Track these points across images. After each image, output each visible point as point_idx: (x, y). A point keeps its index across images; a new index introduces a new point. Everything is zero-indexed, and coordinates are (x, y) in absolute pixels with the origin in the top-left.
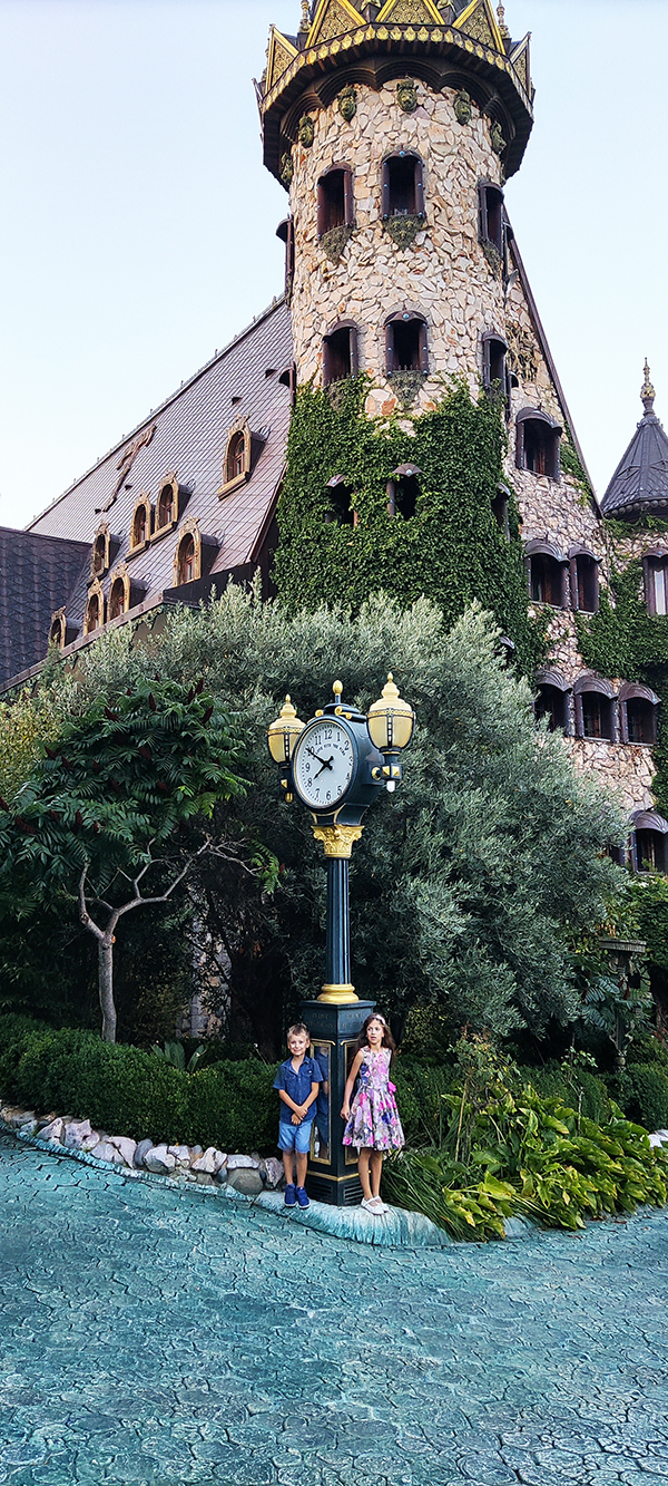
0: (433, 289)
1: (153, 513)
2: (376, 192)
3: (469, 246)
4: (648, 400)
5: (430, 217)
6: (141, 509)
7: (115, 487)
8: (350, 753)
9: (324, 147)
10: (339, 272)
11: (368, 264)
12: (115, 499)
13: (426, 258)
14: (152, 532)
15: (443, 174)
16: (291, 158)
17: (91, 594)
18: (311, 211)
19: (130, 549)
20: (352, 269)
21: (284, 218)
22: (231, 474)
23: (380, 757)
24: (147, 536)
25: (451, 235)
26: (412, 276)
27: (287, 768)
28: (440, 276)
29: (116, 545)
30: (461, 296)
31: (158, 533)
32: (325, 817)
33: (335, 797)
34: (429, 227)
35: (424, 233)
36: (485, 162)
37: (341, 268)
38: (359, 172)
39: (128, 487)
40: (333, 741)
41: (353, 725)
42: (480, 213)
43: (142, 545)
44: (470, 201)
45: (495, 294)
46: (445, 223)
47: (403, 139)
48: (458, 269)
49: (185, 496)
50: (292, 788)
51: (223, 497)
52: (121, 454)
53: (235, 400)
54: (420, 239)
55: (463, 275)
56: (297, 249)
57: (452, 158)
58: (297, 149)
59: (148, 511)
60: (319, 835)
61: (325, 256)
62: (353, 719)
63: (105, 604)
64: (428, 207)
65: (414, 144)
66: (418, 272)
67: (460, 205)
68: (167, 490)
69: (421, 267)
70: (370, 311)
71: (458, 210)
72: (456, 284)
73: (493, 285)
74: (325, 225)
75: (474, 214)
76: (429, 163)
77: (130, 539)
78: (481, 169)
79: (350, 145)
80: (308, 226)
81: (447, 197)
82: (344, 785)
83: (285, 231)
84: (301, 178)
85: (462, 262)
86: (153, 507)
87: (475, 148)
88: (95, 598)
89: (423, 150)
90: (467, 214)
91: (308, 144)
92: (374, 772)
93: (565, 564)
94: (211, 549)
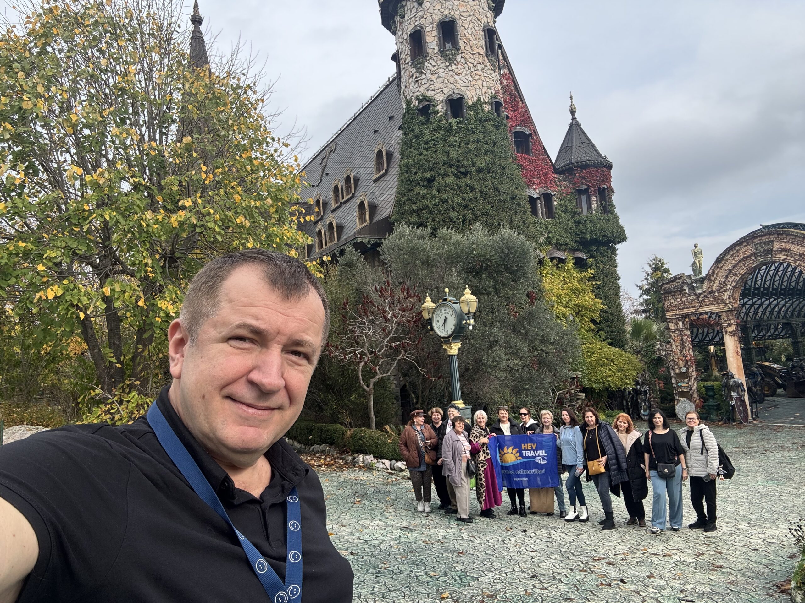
0: (466, 81)
1: (342, 189)
2: (436, 39)
3: (481, 58)
4: (573, 112)
5: (463, 48)
6: (336, 187)
7: (320, 173)
8: (454, 316)
9: (411, 18)
10: (422, 78)
11: (436, 73)
12: (321, 180)
13: (462, 67)
14: (343, 198)
15: (466, 26)
16: (395, 22)
17: (317, 230)
18: (407, 48)
19: (334, 206)
20: (429, 76)
21: (394, 51)
22: (379, 170)
23: (466, 317)
24: (341, 201)
25: (473, 54)
26: (456, 77)
27: (430, 321)
28: (469, 75)
29: (325, 204)
30: (480, 83)
31: (346, 198)
32: (447, 340)
33: (450, 333)
34: (462, 53)
35: (460, 56)
36: (486, 16)
37: (423, 76)
38: (428, 29)
39: (327, 174)
40: (447, 311)
41: (454, 305)
42: (485, 42)
43: (338, 204)
44: (480, 36)
45: (495, 79)
46: (470, 49)
47: (446, 12)
48: (477, 70)
49: (357, 180)
50: (432, 329)
51: (375, 181)
52: (321, 156)
53: (376, 131)
54: (459, 58)
55: (479, 73)
56: (402, 67)
57: (470, 18)
58: (397, 18)
59: (340, 188)
60: (444, 347)
61: (415, 70)
62: (454, 303)
63: (325, 234)
64: (461, 43)
65: (452, 13)
66: (458, 74)
67: (476, 39)
68: (348, 178)
69: (460, 72)
70: (438, 95)
71: (475, 42)
72: (477, 78)
73: (494, 75)
74: (414, 56)
75: (483, 42)
76: (459, 22)
77: (333, 202)
78: (485, 20)
79: (423, 17)
80: (406, 57)
81: (469, 37)
82: (453, 328)
83: (395, 57)
84: (400, 33)
85: (479, 67)
86: (342, 186)
87: (481, 10)
88: (320, 232)
89: (457, 15)
90: (479, 43)
91: (403, 17)
92: (464, 322)
93: (538, 198)
94: (373, 208)
